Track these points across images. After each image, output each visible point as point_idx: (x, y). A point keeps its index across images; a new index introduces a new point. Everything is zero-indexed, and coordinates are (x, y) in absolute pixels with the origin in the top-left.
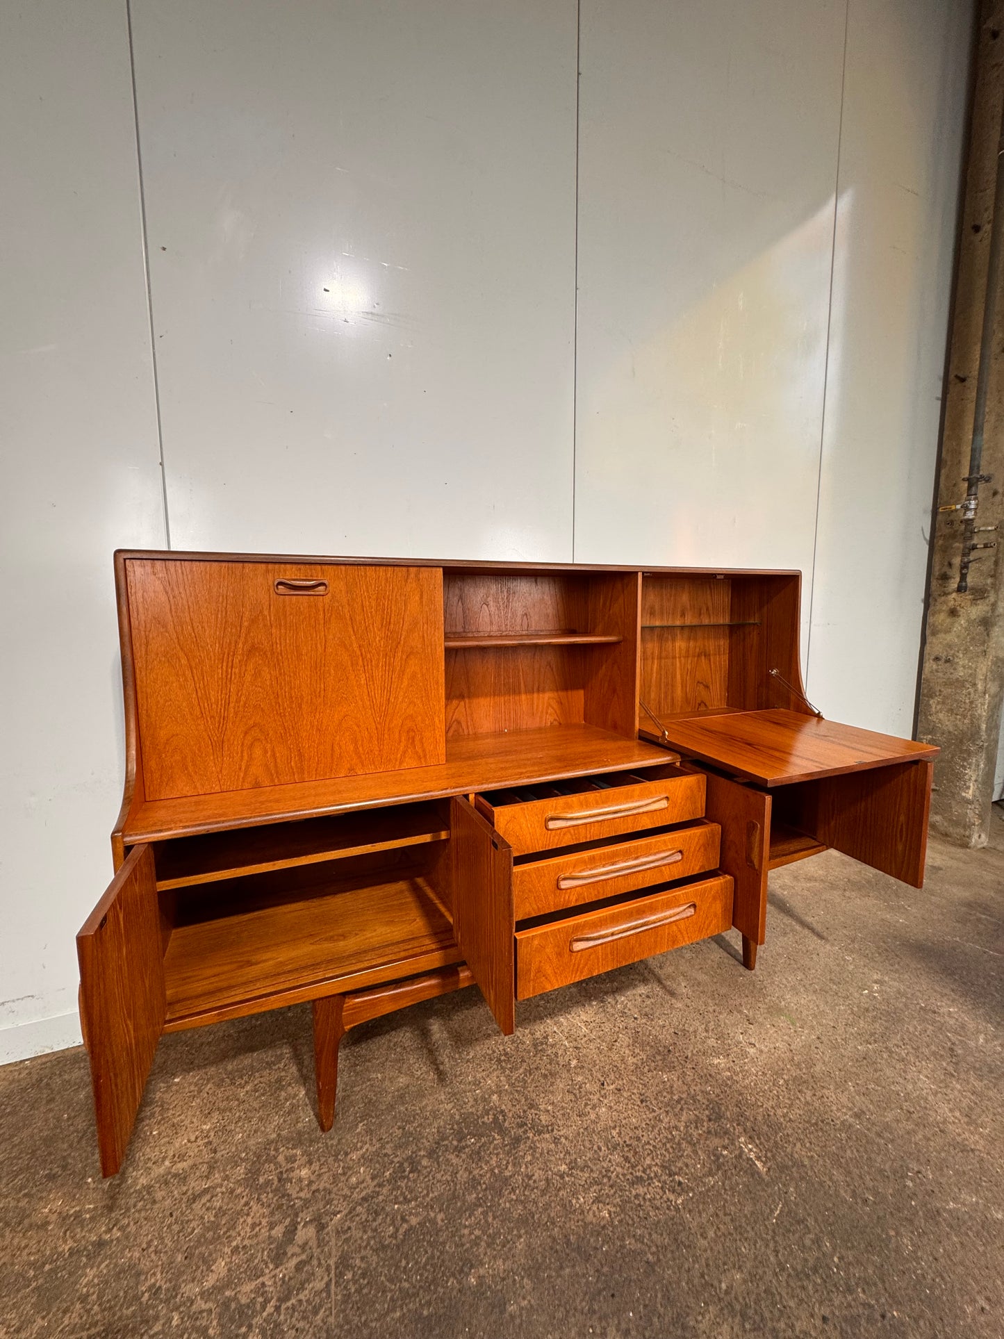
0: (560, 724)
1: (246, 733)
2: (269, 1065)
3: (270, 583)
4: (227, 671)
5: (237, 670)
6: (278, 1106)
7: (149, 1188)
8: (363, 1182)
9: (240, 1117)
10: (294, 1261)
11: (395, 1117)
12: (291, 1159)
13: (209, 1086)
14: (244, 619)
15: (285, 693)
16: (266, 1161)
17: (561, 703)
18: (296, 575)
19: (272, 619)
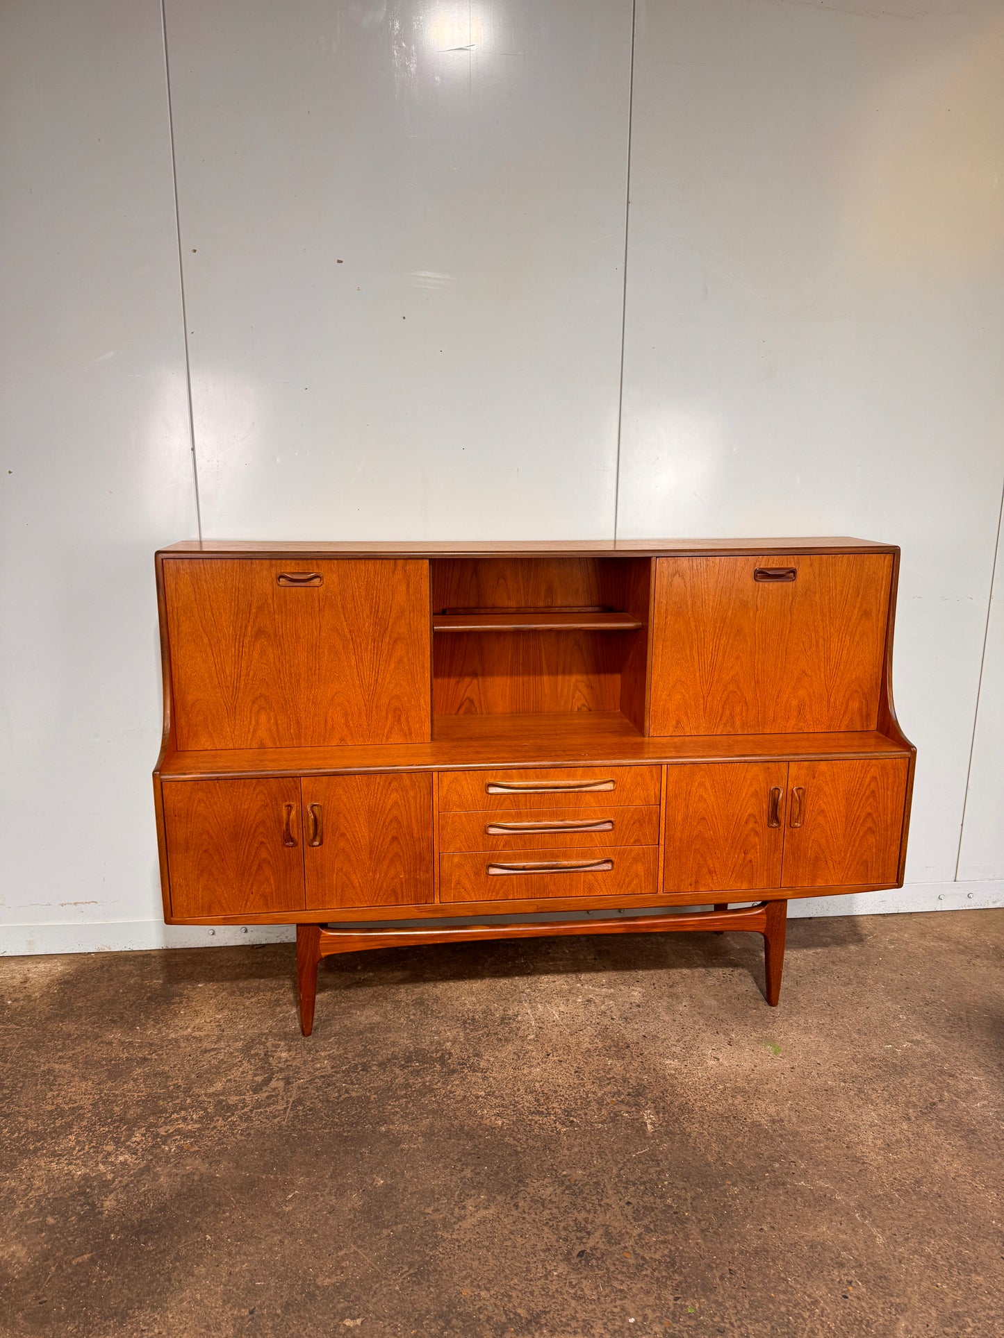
1: (254, 702)
2: (272, 989)
3: (273, 576)
4: (239, 650)
5: (247, 650)
6: (273, 1015)
7: (176, 1040)
8: (324, 1068)
9: (244, 1016)
10: (266, 1094)
11: (361, 1039)
12: (277, 1046)
13: (224, 993)
14: (253, 607)
15: (286, 669)
16: (258, 1043)
17: (592, 687)
18: (295, 569)
19: (275, 606)
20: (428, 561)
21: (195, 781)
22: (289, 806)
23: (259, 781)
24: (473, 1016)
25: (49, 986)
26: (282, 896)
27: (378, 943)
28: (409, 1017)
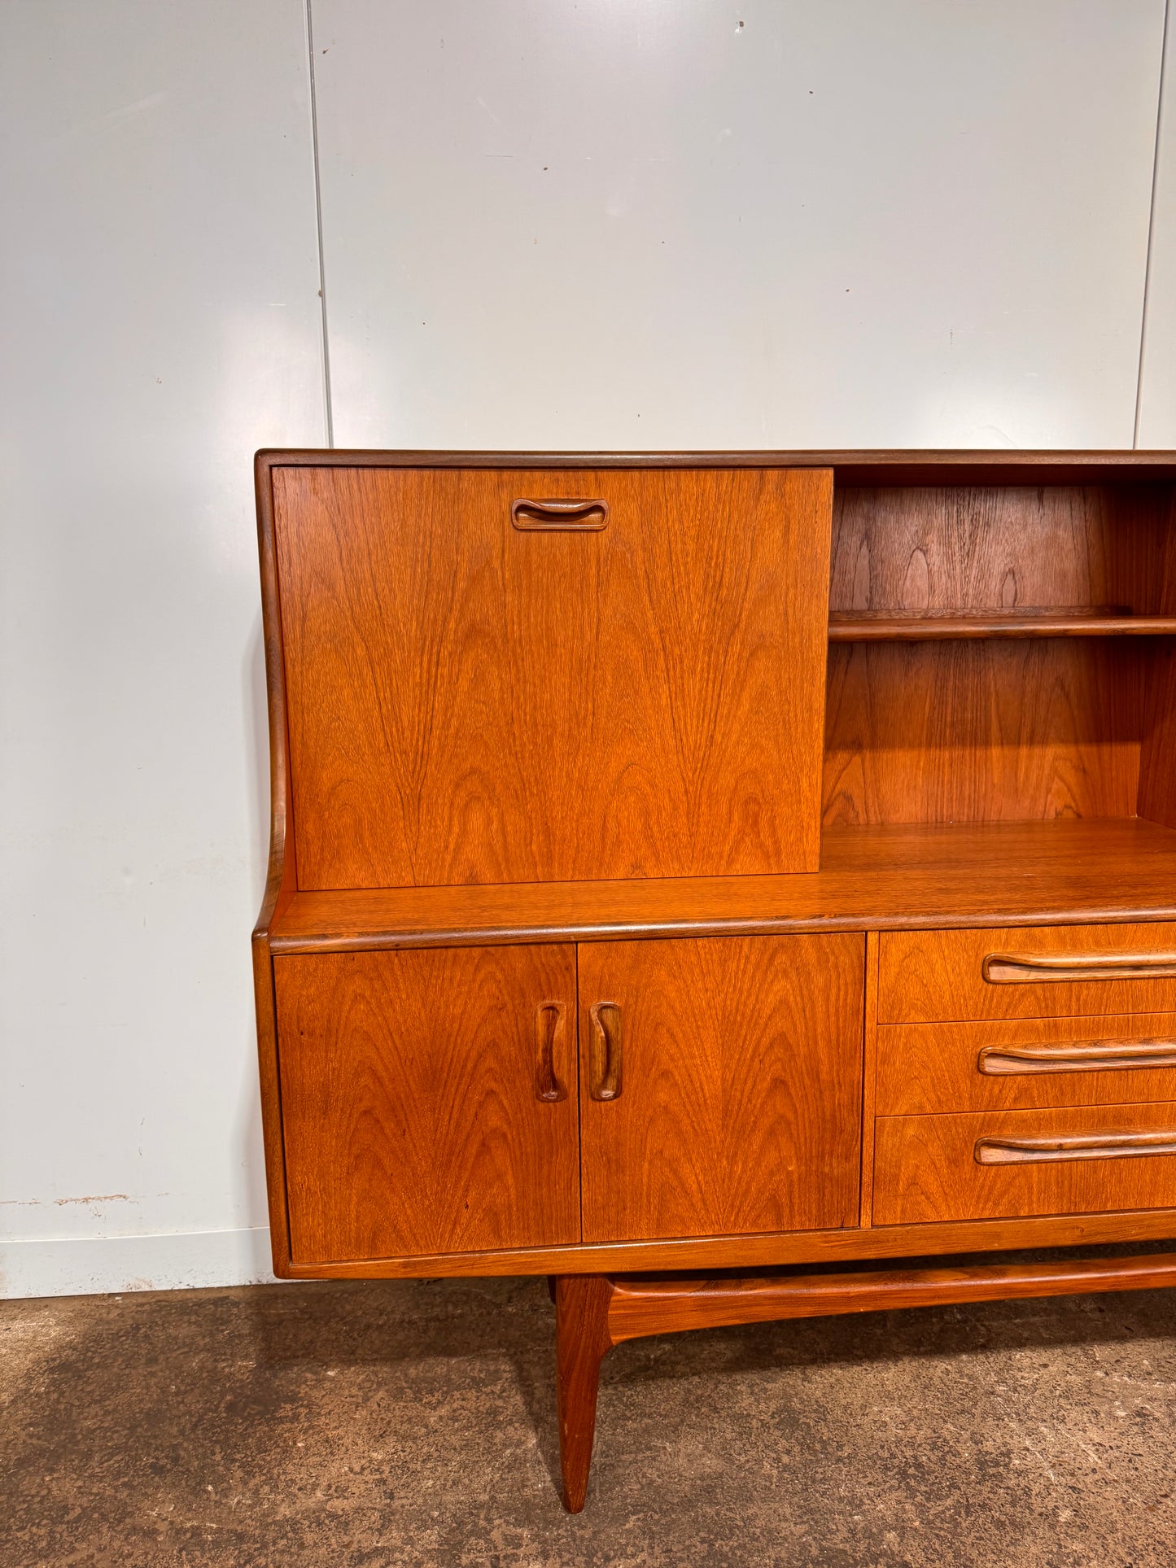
0: (1079, 816)
1: (457, 786)
2: (477, 1383)
3: (505, 507)
4: (429, 672)
5: (446, 671)
6: (492, 1452)
7: (294, 1524)
9: (430, 1455)
11: (695, 1521)
13: (381, 1394)
14: (459, 575)
15: (525, 714)
16: (472, 1533)
17: (1084, 771)
18: (549, 492)
19: (507, 576)
20: (831, 472)
21: (348, 952)
22: (552, 1008)
23: (486, 952)
24: (915, 1457)
25: (29, 1377)
26: (531, 1214)
27: (733, 1312)
28: (778, 1460)
